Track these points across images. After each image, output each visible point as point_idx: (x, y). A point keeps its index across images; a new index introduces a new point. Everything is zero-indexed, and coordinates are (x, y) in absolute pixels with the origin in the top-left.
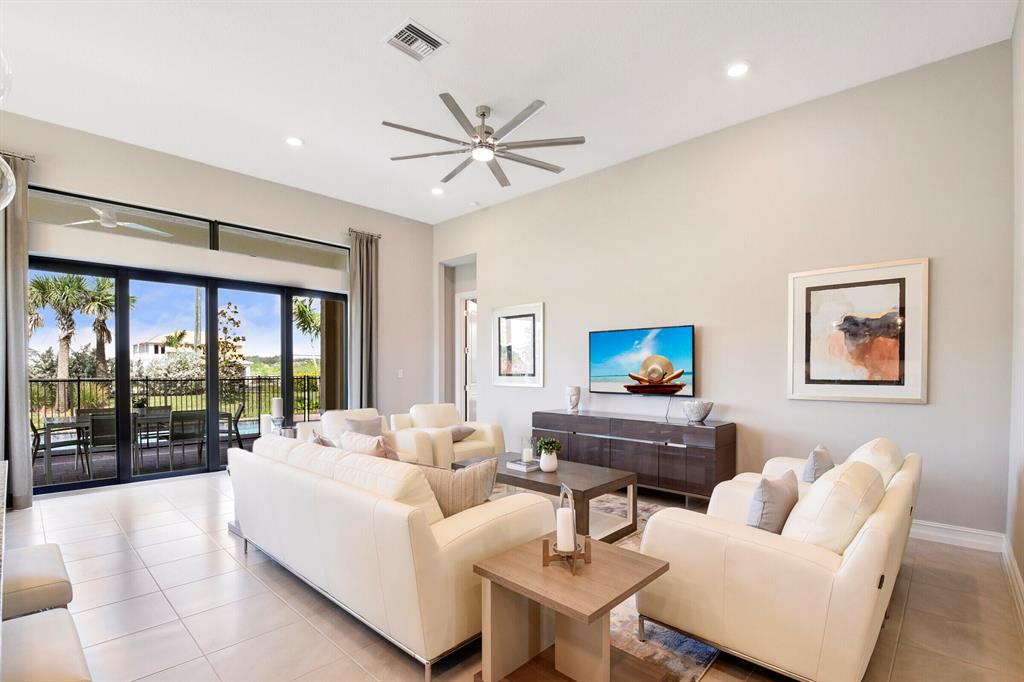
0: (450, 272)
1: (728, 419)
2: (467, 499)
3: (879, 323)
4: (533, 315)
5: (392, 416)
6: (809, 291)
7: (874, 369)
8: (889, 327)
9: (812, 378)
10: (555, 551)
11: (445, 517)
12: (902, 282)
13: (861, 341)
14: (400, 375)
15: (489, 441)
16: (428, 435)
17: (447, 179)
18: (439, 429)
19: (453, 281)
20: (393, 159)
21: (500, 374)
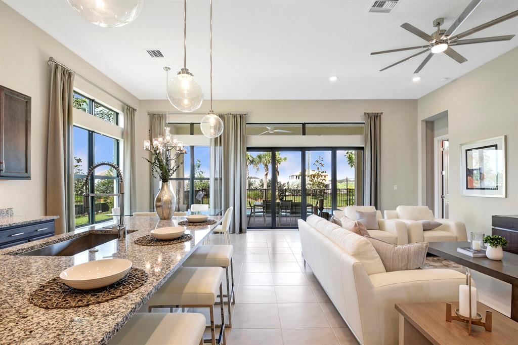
4: (496, 145)
5: (385, 211)
15: (454, 232)
16: (405, 225)
19: (433, 130)
20: (381, 71)
21: (467, 188)
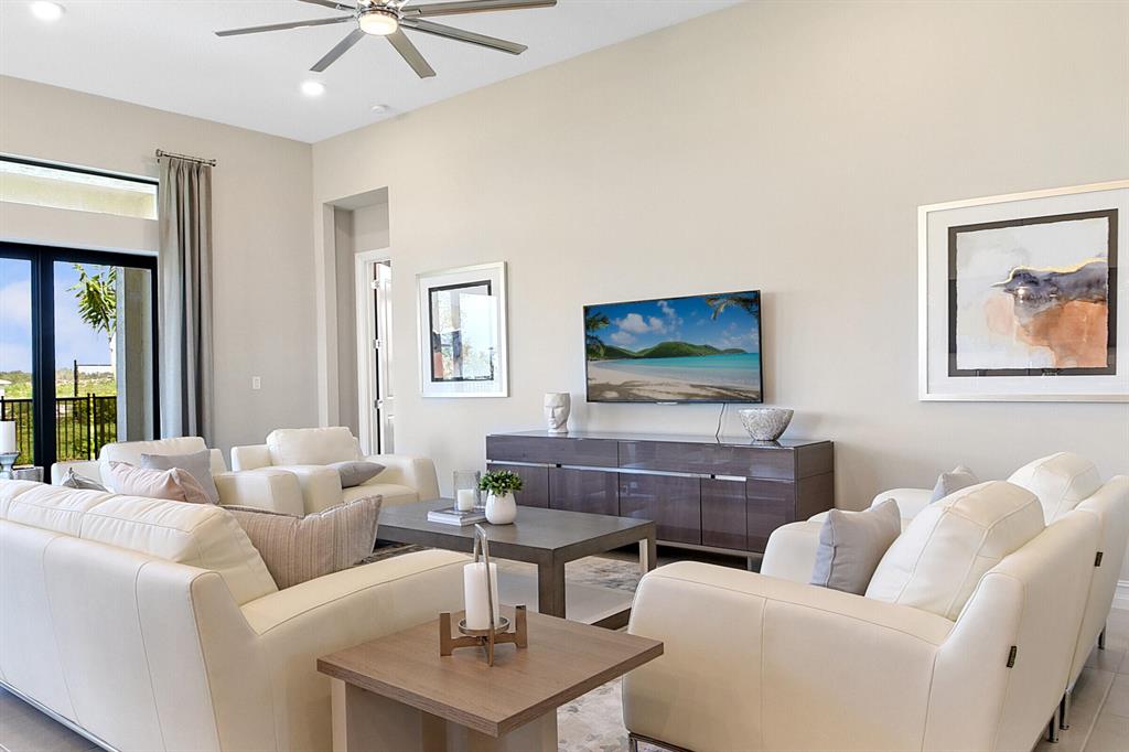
0: (344, 217)
1: (820, 435)
2: (324, 561)
3: (1072, 280)
4: (488, 283)
5: (234, 450)
6: (953, 232)
7: (1067, 349)
8: (1089, 285)
9: (960, 366)
10: (462, 631)
11: (280, 589)
12: (1112, 215)
13: (1043, 308)
14: (256, 383)
15: (411, 484)
17: (320, 67)
18: (316, 468)
19: (351, 231)
20: (220, 34)
21: (434, 380)
